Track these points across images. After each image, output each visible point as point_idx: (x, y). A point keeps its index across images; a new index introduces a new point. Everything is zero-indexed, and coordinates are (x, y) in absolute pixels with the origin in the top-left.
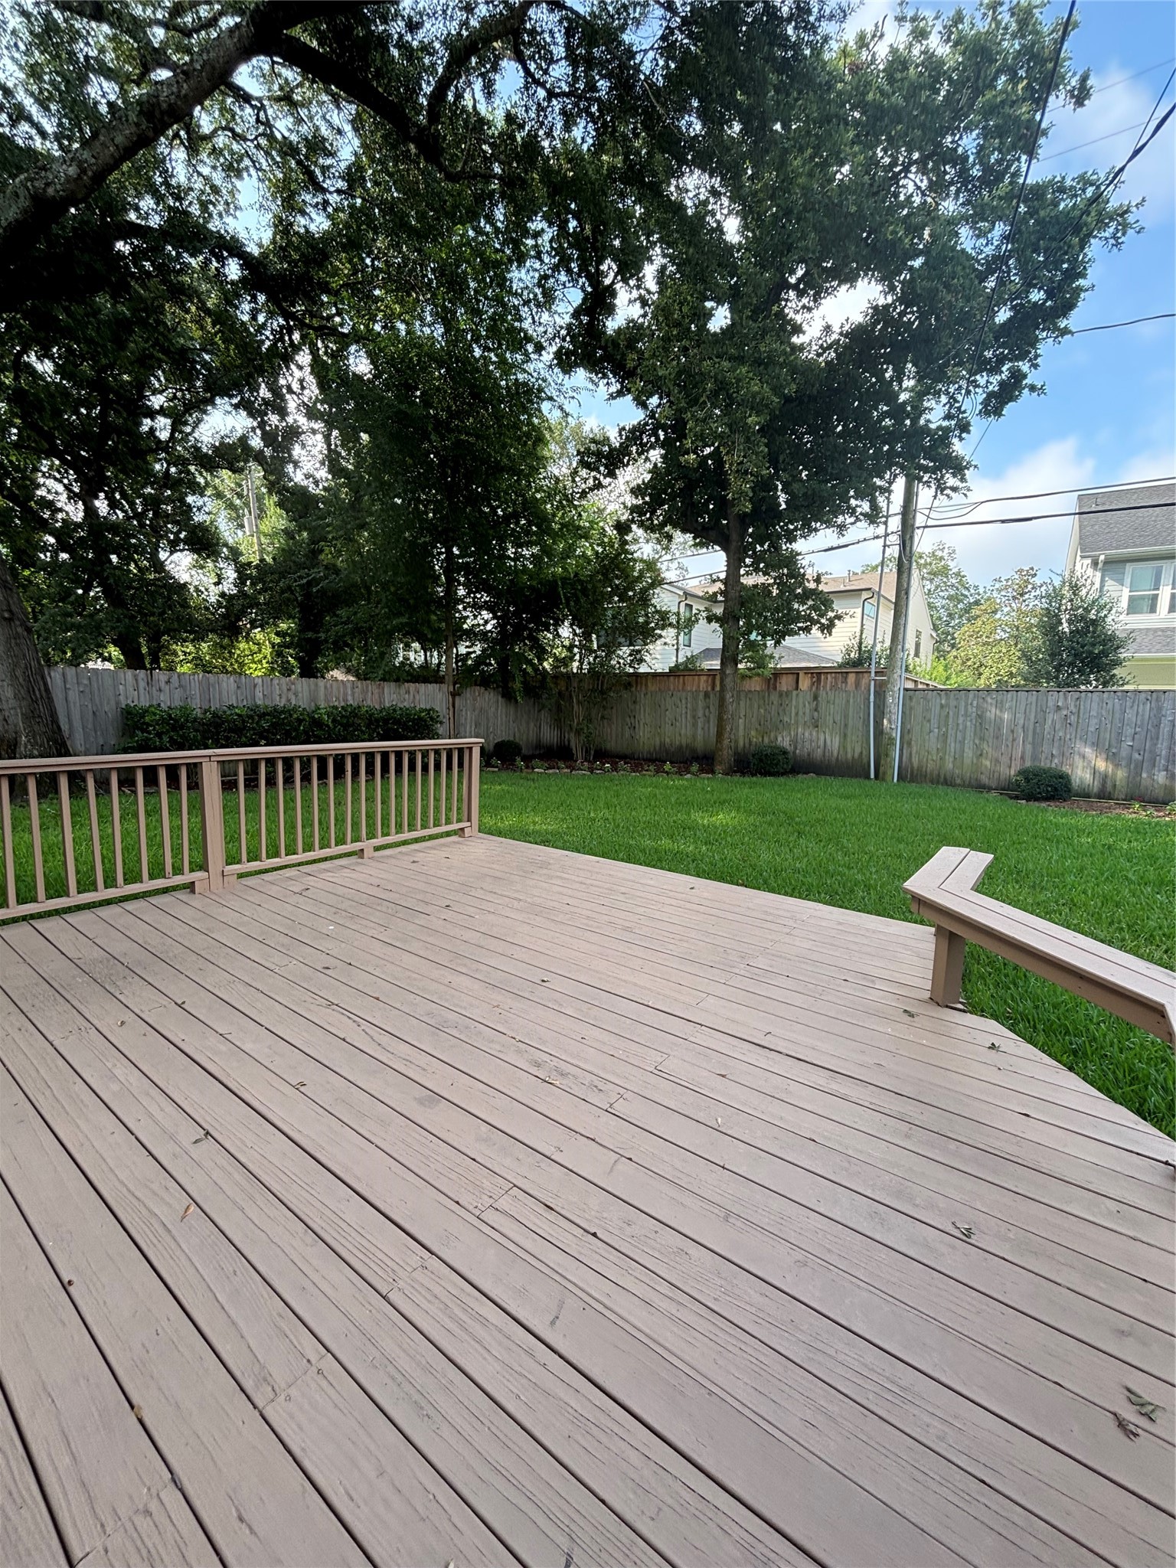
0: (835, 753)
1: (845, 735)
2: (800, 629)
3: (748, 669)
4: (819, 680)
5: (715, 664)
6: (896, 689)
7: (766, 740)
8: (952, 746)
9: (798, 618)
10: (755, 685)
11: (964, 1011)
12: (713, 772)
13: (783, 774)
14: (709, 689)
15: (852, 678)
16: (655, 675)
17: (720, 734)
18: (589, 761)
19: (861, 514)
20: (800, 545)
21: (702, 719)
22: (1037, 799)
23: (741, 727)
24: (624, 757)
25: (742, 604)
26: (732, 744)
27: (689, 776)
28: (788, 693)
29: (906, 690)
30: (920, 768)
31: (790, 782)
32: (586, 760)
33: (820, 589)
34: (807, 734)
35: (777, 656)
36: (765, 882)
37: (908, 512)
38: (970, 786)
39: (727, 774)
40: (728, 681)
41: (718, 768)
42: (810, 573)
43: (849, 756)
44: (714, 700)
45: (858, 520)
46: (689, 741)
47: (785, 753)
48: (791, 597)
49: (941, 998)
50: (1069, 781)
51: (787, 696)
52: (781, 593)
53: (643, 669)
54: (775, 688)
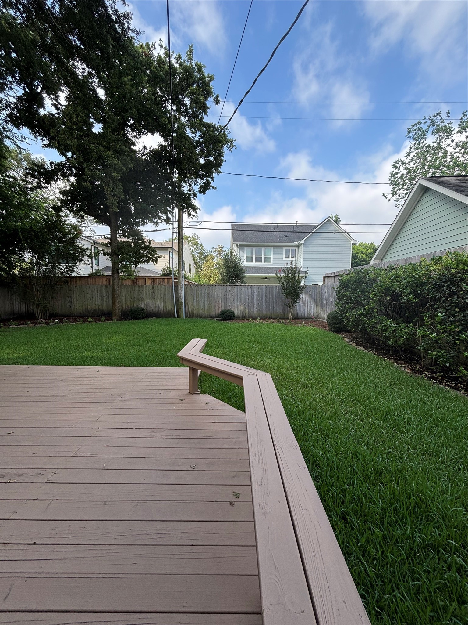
0: (162, 309)
1: (165, 302)
2: (145, 261)
3: (125, 276)
4: (154, 281)
5: (110, 273)
6: (181, 285)
7: (135, 305)
8: (201, 304)
9: (143, 256)
10: (128, 282)
11: (199, 394)
12: (112, 320)
13: (142, 318)
14: (108, 284)
15: (166, 280)
16: (80, 278)
17: (114, 303)
18: (46, 319)
19: (163, 219)
20: (141, 228)
21: (105, 297)
22: (226, 320)
23: (124, 300)
24: (66, 316)
25: (119, 249)
26: (120, 307)
27: (100, 322)
28: (142, 286)
29: (185, 285)
30: (192, 313)
31: (146, 321)
32: (44, 319)
33: (151, 246)
34: (151, 302)
35: (136, 271)
36: (133, 362)
37: (180, 221)
38: (208, 317)
39: (119, 320)
40: (116, 281)
41: (114, 318)
42: (146, 239)
43: (168, 309)
44: (110, 289)
45: (162, 222)
46: (100, 307)
47: (143, 310)
48: (140, 248)
49: (192, 392)
50: (234, 313)
51: (142, 287)
52: (135, 246)
53: (74, 274)
54: (137, 284)
